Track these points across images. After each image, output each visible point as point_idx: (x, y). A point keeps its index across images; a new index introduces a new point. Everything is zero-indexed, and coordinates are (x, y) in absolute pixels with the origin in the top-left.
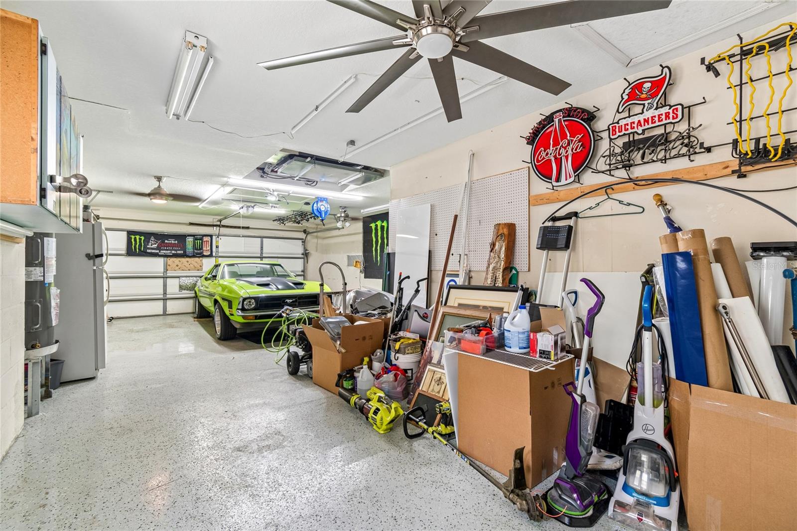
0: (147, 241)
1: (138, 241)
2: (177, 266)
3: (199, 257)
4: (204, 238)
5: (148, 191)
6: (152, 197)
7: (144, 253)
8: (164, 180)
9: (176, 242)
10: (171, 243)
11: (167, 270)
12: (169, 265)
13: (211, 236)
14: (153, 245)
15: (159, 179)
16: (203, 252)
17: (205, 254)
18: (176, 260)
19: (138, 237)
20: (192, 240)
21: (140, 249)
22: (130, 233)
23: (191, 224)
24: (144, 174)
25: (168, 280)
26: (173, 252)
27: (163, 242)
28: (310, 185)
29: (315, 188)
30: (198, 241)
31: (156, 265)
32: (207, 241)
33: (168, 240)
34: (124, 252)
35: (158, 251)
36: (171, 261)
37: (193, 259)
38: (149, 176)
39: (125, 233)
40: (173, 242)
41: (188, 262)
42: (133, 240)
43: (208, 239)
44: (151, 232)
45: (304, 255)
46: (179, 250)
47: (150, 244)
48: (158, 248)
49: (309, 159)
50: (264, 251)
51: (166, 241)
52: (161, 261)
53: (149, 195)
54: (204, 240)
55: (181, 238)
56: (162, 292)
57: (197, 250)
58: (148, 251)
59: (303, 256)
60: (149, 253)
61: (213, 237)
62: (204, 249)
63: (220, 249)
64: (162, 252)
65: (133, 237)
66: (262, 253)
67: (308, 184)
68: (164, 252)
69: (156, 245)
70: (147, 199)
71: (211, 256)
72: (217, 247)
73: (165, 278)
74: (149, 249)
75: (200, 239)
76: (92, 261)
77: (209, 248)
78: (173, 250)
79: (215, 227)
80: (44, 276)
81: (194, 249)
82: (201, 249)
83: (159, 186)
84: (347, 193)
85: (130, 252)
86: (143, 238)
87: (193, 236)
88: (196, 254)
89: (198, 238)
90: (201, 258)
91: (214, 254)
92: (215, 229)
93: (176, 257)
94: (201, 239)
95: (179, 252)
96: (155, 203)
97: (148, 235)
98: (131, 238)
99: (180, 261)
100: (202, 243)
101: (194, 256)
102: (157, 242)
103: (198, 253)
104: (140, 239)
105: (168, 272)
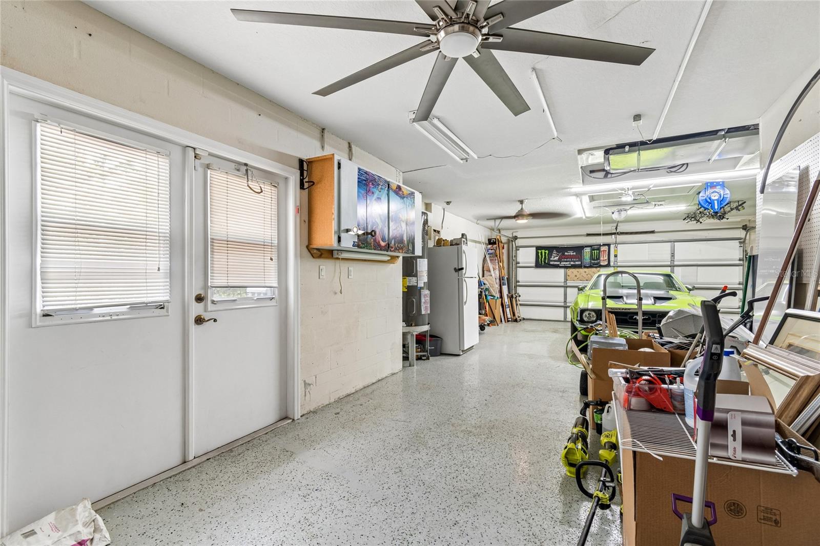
0: (550, 255)
1: (543, 254)
2: (576, 276)
3: (596, 267)
4: (602, 247)
5: (514, 214)
6: (516, 219)
7: (548, 265)
8: (526, 202)
9: (575, 253)
10: (570, 255)
11: (567, 280)
12: (569, 276)
13: (609, 245)
14: (555, 257)
15: (521, 202)
16: (599, 263)
17: (602, 264)
18: (575, 271)
19: (543, 251)
20: (590, 250)
21: (545, 262)
22: (538, 248)
23: (588, 235)
24: (511, 201)
25: (568, 289)
26: (572, 263)
27: (563, 254)
28: (675, 172)
29: (688, 173)
30: (596, 251)
31: (557, 275)
32: (604, 251)
33: (567, 252)
34: (534, 265)
35: (559, 263)
36: (570, 271)
37: (590, 269)
38: (515, 201)
39: (534, 249)
40: (572, 254)
41: (585, 272)
42: (540, 254)
43: (606, 248)
44: (553, 246)
45: (743, 260)
46: (577, 261)
47: (553, 257)
48: (559, 260)
49: (627, 148)
50: (676, 257)
51: (566, 254)
52: (562, 271)
53: (515, 217)
54: (602, 250)
55: (579, 249)
56: (562, 300)
57: (594, 260)
58: (551, 263)
59: (742, 262)
60: (552, 265)
61: (611, 246)
62: (601, 259)
63: (619, 258)
64: (562, 263)
65: (540, 251)
66: (672, 260)
67: (671, 172)
68: (564, 263)
69: (558, 258)
70: (513, 221)
71: (608, 265)
72: (616, 256)
73: (566, 287)
74: (552, 261)
75: (597, 250)
76: (457, 273)
77: (607, 258)
78: (572, 261)
79: (613, 236)
80: (417, 283)
81: (591, 259)
82: (598, 259)
83: (522, 209)
84: (744, 168)
85: (538, 265)
86: (547, 252)
87: (591, 246)
88: (593, 264)
89: (596, 248)
90: (598, 269)
91: (612, 264)
92: (613, 238)
93: (574, 268)
94: (599, 249)
95: (577, 263)
96: (519, 224)
97: (551, 249)
98: (538, 253)
99: (578, 272)
100: (599, 253)
101: (591, 267)
102: (558, 255)
103: (595, 264)
104: (545, 253)
105: (567, 282)
